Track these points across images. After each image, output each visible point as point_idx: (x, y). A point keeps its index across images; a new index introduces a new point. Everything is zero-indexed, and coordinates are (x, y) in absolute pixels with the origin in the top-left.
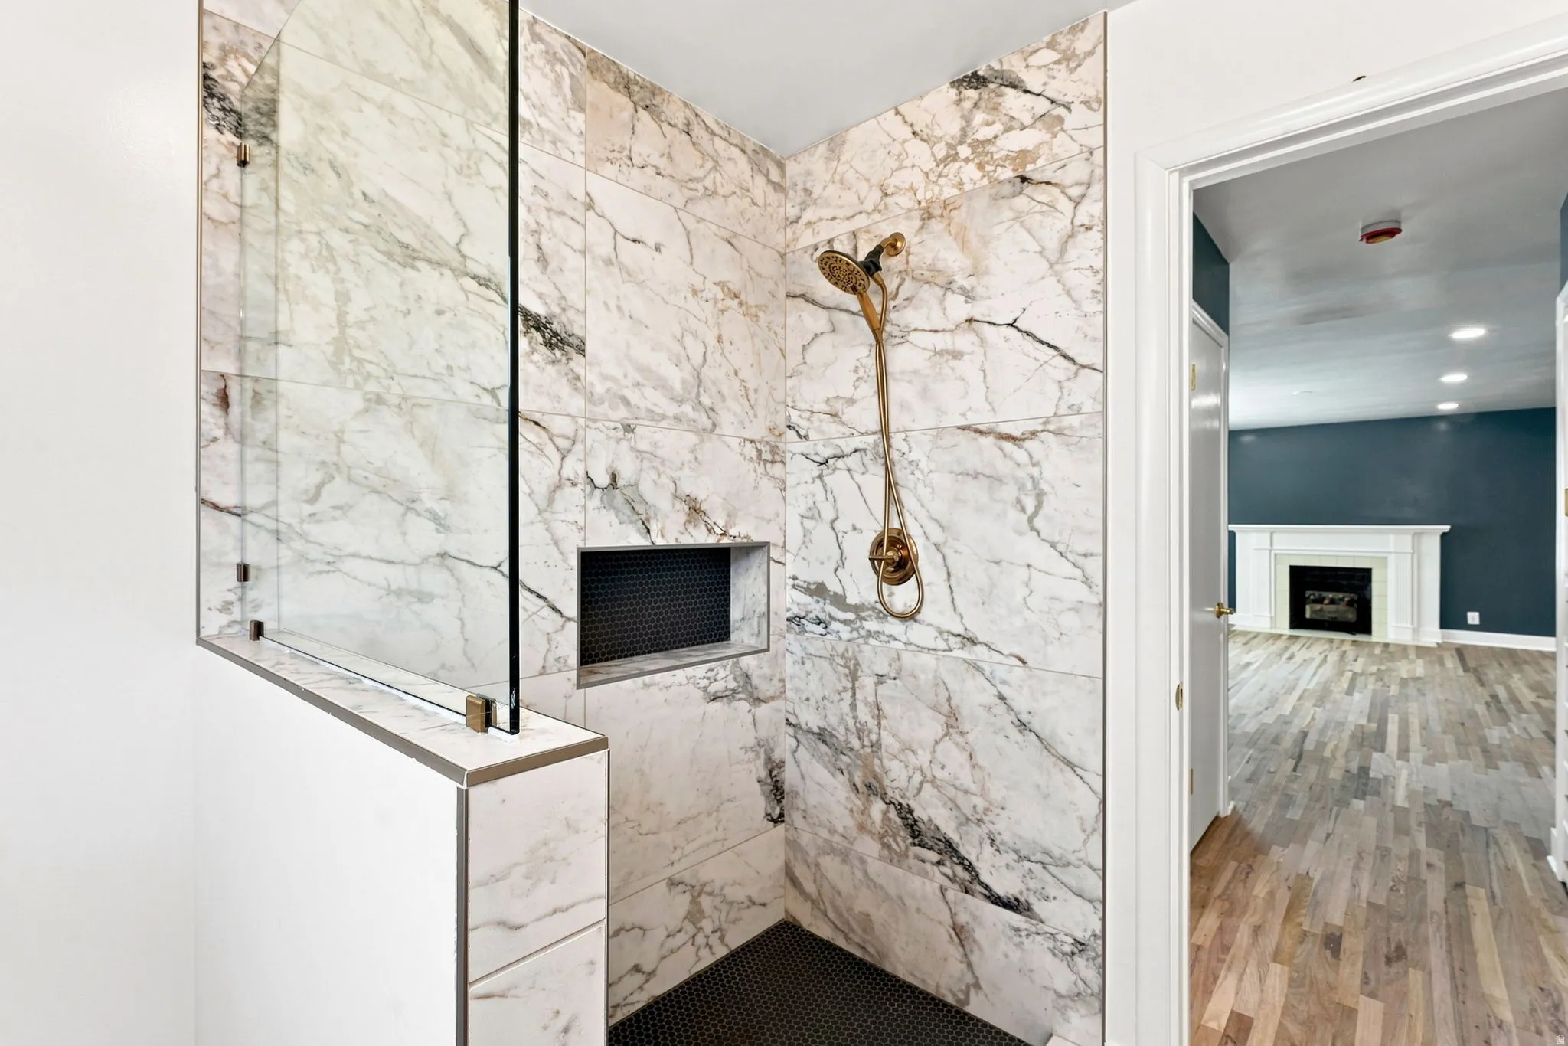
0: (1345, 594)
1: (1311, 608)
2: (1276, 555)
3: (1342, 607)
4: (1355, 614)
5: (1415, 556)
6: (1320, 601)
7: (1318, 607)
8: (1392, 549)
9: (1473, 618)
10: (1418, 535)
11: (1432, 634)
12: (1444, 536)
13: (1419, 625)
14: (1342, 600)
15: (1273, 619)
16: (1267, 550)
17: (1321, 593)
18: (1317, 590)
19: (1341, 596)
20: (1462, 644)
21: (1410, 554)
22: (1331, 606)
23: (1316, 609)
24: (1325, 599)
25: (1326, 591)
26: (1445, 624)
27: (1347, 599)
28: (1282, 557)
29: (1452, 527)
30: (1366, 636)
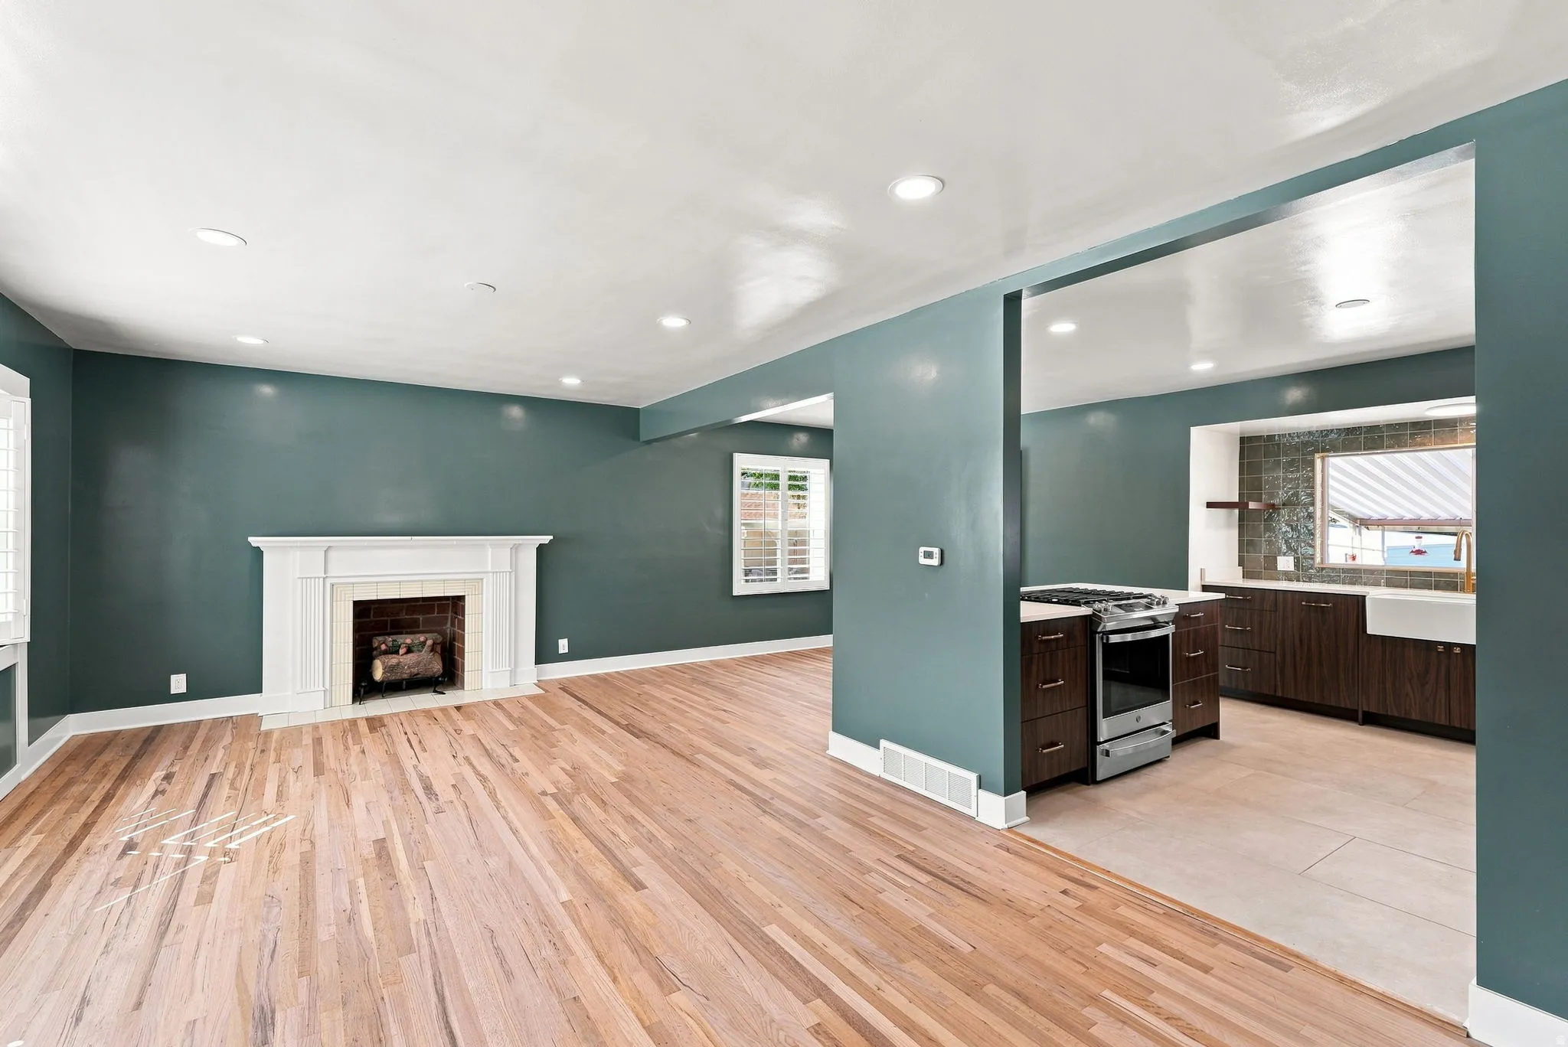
0: (428, 635)
1: (383, 663)
2: (333, 585)
3: (425, 655)
4: (440, 664)
5: (513, 574)
6: (393, 650)
7: (393, 660)
8: (490, 569)
9: (563, 646)
10: (516, 548)
11: (529, 676)
12: (541, 549)
13: (516, 667)
14: (423, 644)
15: (328, 693)
16: (319, 578)
17: (395, 637)
18: (389, 634)
19: (422, 639)
20: (556, 680)
21: (508, 573)
22: (410, 656)
23: (390, 664)
24: (400, 646)
25: (401, 633)
26: (540, 659)
27: (429, 642)
28: (342, 589)
29: (551, 537)
30: (459, 693)
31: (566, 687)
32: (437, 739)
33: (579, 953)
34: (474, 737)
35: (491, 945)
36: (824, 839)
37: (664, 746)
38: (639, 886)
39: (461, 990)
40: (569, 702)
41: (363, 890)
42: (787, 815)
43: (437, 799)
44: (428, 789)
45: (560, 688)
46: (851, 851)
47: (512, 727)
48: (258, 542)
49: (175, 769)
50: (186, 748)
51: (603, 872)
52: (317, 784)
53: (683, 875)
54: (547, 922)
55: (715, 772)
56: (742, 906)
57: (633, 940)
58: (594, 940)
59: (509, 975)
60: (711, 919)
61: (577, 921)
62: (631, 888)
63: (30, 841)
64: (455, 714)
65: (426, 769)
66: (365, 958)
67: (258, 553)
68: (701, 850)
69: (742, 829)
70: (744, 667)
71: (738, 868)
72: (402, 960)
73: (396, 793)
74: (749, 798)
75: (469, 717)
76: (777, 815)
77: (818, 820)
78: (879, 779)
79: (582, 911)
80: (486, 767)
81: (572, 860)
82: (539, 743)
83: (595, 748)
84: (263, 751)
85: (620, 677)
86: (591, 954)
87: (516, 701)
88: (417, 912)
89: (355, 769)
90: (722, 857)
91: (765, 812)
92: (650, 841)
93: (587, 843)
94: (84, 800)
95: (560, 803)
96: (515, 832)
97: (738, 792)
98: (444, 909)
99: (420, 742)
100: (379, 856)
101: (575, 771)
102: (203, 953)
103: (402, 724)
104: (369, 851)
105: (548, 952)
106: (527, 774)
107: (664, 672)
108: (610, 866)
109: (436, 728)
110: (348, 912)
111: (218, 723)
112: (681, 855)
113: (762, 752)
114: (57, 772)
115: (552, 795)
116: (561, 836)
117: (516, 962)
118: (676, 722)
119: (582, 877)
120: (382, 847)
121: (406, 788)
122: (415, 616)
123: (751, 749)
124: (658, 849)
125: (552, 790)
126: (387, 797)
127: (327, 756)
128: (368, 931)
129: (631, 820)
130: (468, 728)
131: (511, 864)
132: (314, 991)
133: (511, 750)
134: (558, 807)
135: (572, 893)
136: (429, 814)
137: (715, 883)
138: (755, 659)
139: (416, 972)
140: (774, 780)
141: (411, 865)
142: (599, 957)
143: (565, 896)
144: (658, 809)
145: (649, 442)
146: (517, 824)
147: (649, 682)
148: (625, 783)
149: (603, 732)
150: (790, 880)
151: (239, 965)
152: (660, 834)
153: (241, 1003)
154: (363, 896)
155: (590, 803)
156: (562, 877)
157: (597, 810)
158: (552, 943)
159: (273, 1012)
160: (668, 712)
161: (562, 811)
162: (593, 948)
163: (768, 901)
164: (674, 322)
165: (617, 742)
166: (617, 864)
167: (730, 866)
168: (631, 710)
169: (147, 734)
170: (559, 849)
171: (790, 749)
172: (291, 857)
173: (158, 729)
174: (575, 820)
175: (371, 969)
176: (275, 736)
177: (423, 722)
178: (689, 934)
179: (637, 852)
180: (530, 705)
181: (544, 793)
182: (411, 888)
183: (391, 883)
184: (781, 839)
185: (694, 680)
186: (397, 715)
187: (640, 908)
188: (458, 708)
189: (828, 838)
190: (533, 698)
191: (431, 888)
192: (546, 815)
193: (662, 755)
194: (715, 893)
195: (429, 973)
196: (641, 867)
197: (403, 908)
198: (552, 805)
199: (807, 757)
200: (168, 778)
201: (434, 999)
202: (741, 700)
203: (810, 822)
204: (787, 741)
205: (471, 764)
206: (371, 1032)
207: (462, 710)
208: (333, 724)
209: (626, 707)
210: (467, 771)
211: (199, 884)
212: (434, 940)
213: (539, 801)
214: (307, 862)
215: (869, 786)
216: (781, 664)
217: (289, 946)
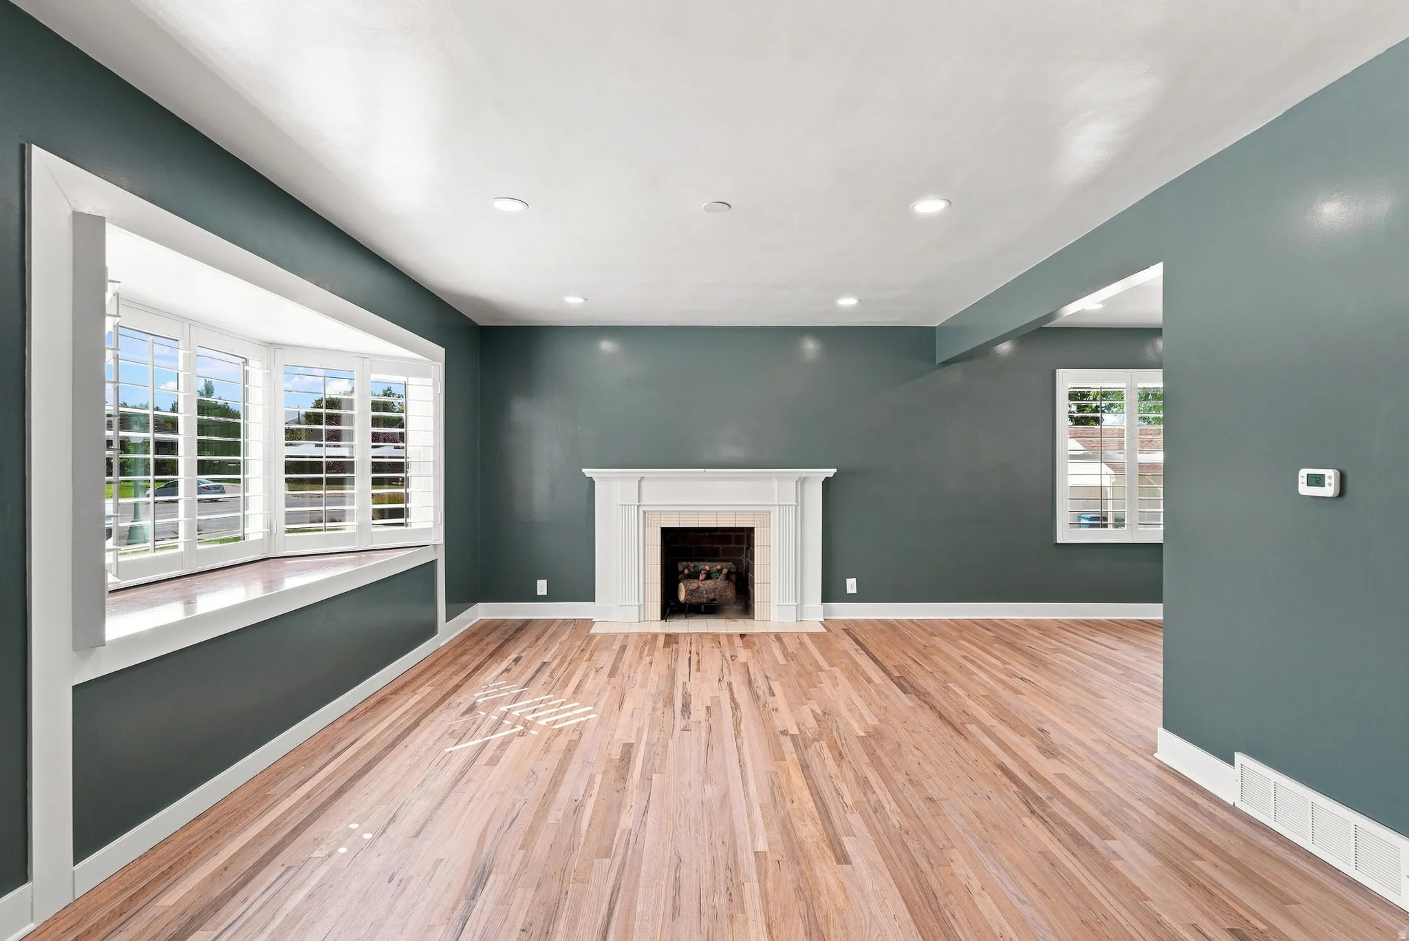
0: (724, 564)
1: (686, 587)
2: (645, 512)
3: (719, 583)
4: (734, 591)
5: (799, 508)
6: (694, 576)
7: (694, 584)
8: (777, 503)
9: (851, 585)
10: (801, 482)
11: (815, 613)
12: (827, 483)
13: (802, 603)
14: (720, 571)
15: (643, 608)
16: (634, 505)
17: (697, 564)
18: (692, 560)
19: (719, 567)
20: (843, 620)
21: (794, 507)
22: (708, 582)
23: (691, 587)
24: (700, 572)
25: (704, 561)
26: (826, 597)
27: (725, 571)
28: (652, 516)
29: (835, 470)
30: (748, 621)
31: (850, 629)
32: (712, 661)
33: (750, 914)
34: (746, 667)
35: (673, 874)
36: (1109, 869)
37: (932, 707)
38: (843, 858)
39: (629, 911)
40: (848, 644)
41: (596, 787)
42: (1064, 825)
43: (689, 717)
44: (686, 707)
45: (843, 629)
46: (1147, 899)
47: (781, 660)
48: (589, 472)
49: (524, 654)
50: (537, 640)
51: (809, 832)
52: (606, 685)
53: (898, 863)
54: (733, 867)
55: (985, 751)
56: (959, 925)
57: (812, 920)
58: (771, 905)
59: (676, 911)
60: (913, 928)
61: (762, 875)
62: (833, 859)
63: (425, 690)
64: (738, 641)
65: (691, 689)
66: (571, 848)
67: (592, 482)
68: (931, 838)
69: (996, 827)
70: (1067, 631)
71: (971, 874)
72: (596, 861)
73: (660, 705)
74: (1016, 789)
75: (748, 646)
76: (1049, 820)
77: (1110, 843)
78: (1232, 809)
79: (772, 868)
80: (742, 696)
81: (784, 808)
82: (802, 681)
83: (855, 696)
84: (583, 650)
85: (913, 626)
86: (761, 918)
87: (798, 636)
88: (627, 820)
89: (639, 677)
90: (955, 854)
91: (1033, 812)
92: (875, 812)
93: (806, 795)
94: (464, 667)
95: (796, 745)
96: (742, 764)
97: (1005, 780)
98: (650, 826)
99: (698, 662)
100: (622, 760)
101: (825, 716)
102: (472, 805)
103: (691, 644)
104: (616, 753)
105: (721, 900)
106: (777, 710)
107: (965, 627)
108: (820, 826)
109: (717, 651)
110: (578, 801)
111: (566, 622)
112: (905, 837)
113: (1055, 736)
114: (461, 644)
115: (793, 736)
116: (783, 780)
117: (688, 901)
118: (955, 681)
119: (787, 830)
120: (628, 751)
121: (669, 701)
122: (715, 546)
123: (1042, 731)
124: (880, 823)
125: (794, 730)
126: (651, 707)
127: (624, 662)
128: (584, 825)
129: (864, 783)
130: (743, 655)
131: (725, 798)
132: (525, 864)
133: (772, 683)
134: (794, 751)
135: (769, 844)
136: (677, 729)
137: (935, 884)
138: (1089, 624)
139: (603, 876)
140: (1061, 776)
141: (642, 774)
142: (769, 926)
143: (761, 846)
144: (900, 778)
145: (946, 363)
146: (748, 759)
147: (943, 635)
148: (872, 739)
149: (869, 681)
150: (1039, 910)
151: (487, 825)
152: (890, 806)
153: (474, 857)
154: (595, 792)
155: (826, 752)
156: (766, 825)
157: (830, 762)
158: (729, 892)
159: (489, 874)
160: (952, 671)
161: (795, 755)
162: (767, 914)
163: (997, 930)
164: (930, 206)
165: (880, 692)
166: (829, 829)
167: (961, 868)
168: (910, 662)
169: (520, 624)
170: (777, 793)
171: (1100, 741)
172: (561, 743)
173: (528, 622)
174: (805, 767)
175: (571, 861)
176: (598, 638)
177: (708, 645)
178: (879, 936)
179: (855, 820)
180: (807, 640)
181: (785, 733)
182: (633, 797)
183: (621, 786)
184: (1045, 854)
185: (998, 639)
186: (690, 634)
187: (834, 886)
188: (742, 636)
189: (1117, 872)
190: (813, 635)
191: (648, 801)
192: (779, 756)
193: (926, 719)
194: (930, 896)
195: (611, 882)
196: (854, 838)
197: (619, 812)
198: (787, 745)
199: (1121, 756)
200: (517, 660)
201: (604, 908)
202: (1049, 669)
203: (1096, 841)
204: (1095, 729)
205: (731, 690)
206: (544, 922)
207: (745, 639)
208: (640, 635)
209: (904, 657)
210: (725, 696)
211: (495, 748)
212: (630, 852)
213: (777, 739)
214: (570, 749)
215: (1211, 816)
216: (1121, 632)
217: (526, 819)
